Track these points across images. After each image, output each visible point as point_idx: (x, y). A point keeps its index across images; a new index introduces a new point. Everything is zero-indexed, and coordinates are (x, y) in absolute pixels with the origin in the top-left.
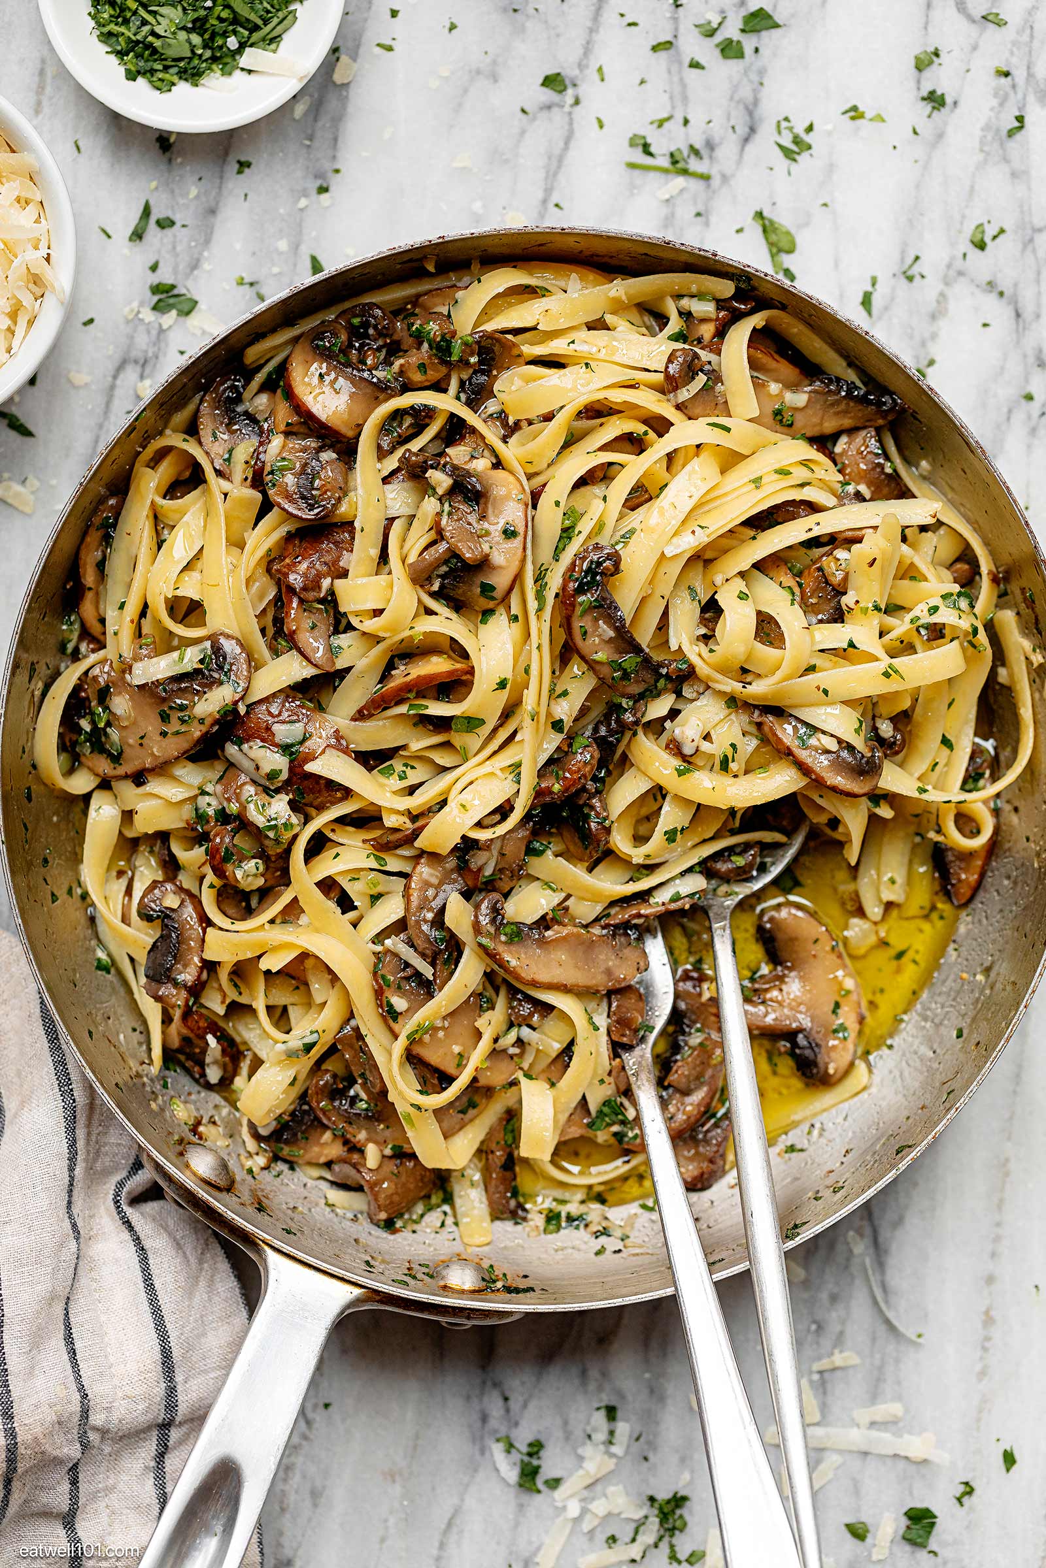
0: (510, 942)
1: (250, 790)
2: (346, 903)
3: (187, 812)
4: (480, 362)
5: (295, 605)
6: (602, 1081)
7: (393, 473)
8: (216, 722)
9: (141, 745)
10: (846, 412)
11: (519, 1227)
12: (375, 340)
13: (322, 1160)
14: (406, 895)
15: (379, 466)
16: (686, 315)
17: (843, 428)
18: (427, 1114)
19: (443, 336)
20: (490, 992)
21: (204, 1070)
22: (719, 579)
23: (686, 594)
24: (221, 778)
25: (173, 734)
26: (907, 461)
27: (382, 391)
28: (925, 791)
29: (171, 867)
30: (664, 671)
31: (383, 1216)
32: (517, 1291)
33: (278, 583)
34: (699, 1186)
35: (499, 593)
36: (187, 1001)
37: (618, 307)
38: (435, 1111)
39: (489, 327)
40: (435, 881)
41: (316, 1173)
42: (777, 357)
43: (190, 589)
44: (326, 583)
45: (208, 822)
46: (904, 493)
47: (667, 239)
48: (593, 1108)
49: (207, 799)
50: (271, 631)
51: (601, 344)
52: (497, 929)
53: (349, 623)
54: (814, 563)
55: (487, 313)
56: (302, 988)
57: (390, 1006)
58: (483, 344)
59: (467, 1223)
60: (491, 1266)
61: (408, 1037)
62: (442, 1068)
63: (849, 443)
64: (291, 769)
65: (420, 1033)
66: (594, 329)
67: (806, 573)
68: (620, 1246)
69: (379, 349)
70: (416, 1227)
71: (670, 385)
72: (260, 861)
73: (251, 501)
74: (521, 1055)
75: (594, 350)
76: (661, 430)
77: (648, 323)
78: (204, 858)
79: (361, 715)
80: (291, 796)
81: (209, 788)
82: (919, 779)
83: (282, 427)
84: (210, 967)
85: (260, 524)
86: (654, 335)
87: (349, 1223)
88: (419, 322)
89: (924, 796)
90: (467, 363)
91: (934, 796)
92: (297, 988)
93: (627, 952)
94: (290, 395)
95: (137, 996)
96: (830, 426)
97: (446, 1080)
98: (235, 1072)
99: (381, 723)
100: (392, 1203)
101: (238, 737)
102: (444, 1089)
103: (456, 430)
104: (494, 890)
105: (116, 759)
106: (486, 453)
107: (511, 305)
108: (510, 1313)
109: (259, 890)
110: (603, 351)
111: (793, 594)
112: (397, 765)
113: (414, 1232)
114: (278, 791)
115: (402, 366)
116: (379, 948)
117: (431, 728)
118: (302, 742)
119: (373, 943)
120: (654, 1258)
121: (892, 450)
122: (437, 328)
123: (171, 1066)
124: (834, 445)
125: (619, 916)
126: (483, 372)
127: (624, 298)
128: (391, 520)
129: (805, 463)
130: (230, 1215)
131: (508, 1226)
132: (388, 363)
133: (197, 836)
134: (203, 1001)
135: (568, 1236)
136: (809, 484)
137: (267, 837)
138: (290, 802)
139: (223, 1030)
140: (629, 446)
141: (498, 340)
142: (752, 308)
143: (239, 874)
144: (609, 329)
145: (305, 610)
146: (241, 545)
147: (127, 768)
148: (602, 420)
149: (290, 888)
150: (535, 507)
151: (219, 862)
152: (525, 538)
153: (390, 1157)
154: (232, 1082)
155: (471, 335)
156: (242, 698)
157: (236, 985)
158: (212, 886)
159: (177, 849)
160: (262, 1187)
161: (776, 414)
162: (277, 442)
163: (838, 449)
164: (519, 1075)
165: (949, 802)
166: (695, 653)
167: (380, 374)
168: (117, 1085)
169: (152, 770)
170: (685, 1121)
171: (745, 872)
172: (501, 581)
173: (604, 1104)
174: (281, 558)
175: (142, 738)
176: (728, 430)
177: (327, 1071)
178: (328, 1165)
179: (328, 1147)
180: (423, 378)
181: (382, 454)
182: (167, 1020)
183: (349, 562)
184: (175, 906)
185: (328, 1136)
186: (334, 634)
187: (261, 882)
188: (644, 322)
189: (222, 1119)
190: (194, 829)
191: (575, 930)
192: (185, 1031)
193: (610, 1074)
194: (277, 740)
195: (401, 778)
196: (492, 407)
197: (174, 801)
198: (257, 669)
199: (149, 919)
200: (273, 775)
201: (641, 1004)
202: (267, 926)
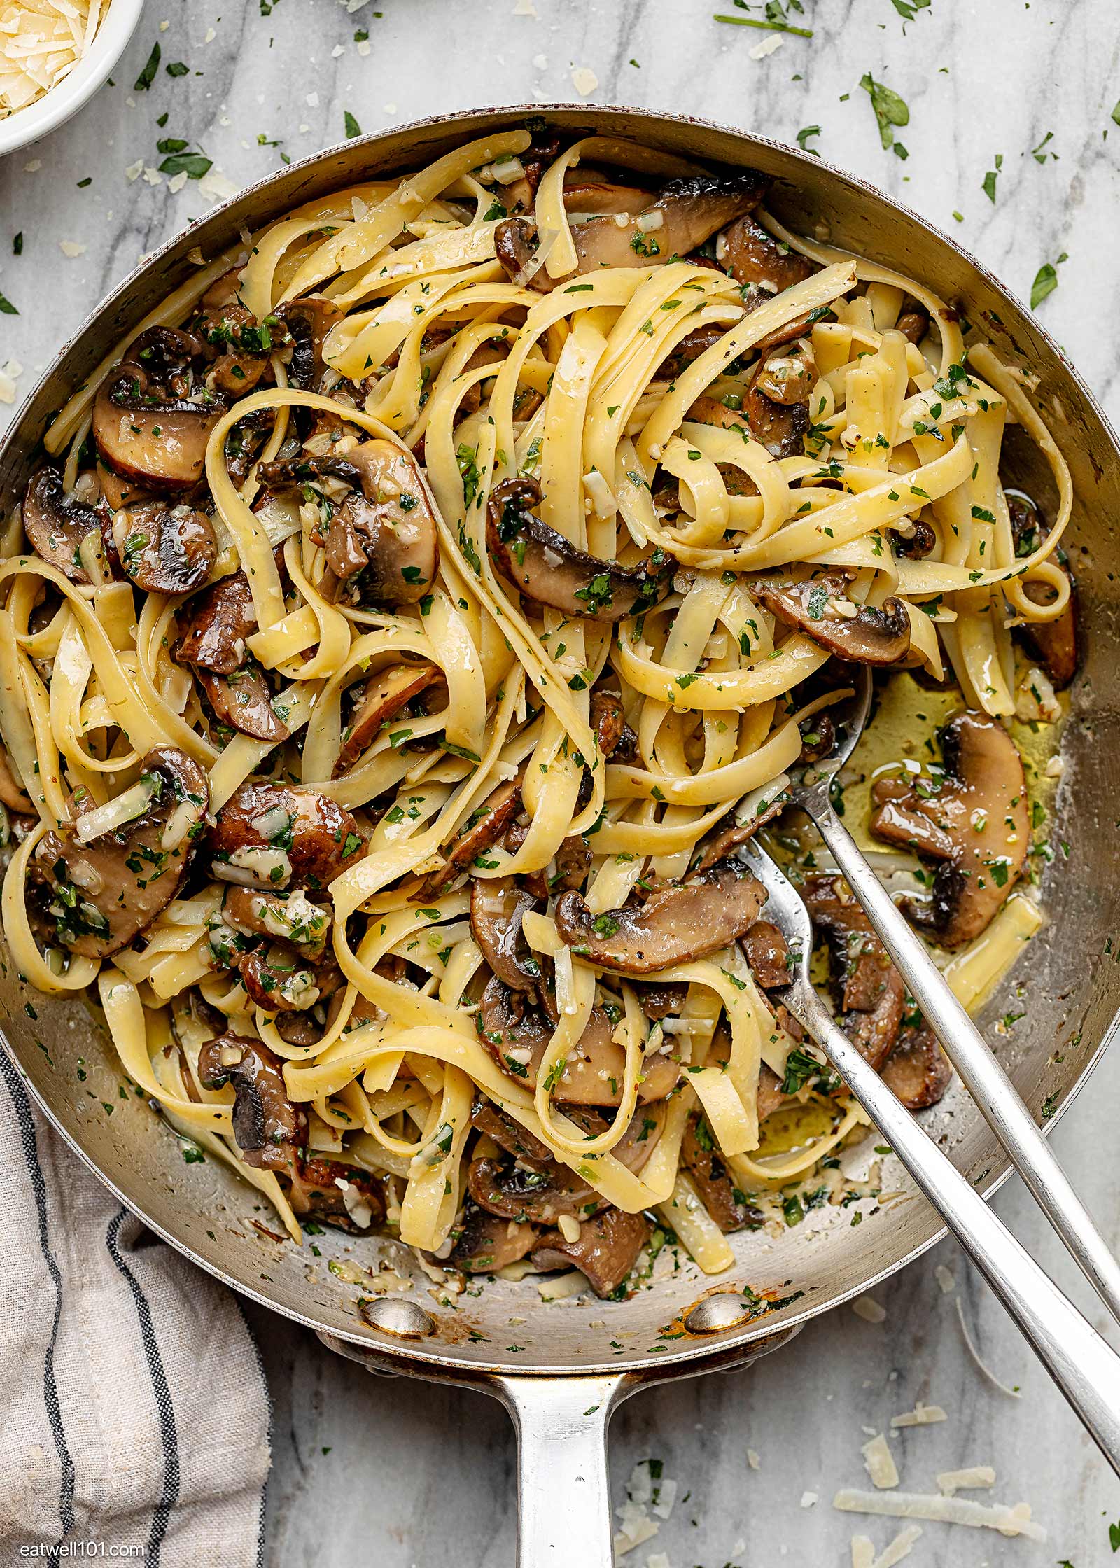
0: (608, 937)
1: (260, 901)
2: (418, 976)
3: (205, 954)
4: (296, 337)
5: (216, 684)
6: (774, 1039)
7: (258, 497)
8: (190, 847)
9: (124, 906)
10: (710, 211)
11: (759, 1233)
12: (175, 365)
13: (519, 1256)
14: (476, 937)
15: (239, 495)
16: (493, 187)
17: (715, 229)
18: (606, 1158)
19: (243, 328)
20: (613, 999)
21: (350, 1218)
22: (655, 450)
23: (627, 484)
24: (224, 903)
25: (153, 879)
26: (800, 234)
27: (206, 415)
28: (979, 576)
29: (217, 1021)
30: (642, 576)
31: (609, 1286)
32: (785, 1302)
33: (189, 668)
34: (930, 1100)
35: (426, 573)
36: (296, 1153)
37: (415, 211)
38: (612, 1152)
39: (289, 296)
40: (499, 908)
41: (519, 1272)
42: (608, 186)
43: (99, 717)
44: (238, 646)
45: (232, 956)
46: (813, 268)
47: (434, 116)
48: (779, 1070)
49: (221, 931)
50: (206, 724)
51: (416, 258)
52: (588, 929)
53: (283, 678)
54: (750, 387)
55: (279, 284)
56: (413, 1084)
57: (513, 1062)
58: (289, 318)
59: (703, 1253)
60: (747, 1288)
61: (546, 1087)
62: (599, 1102)
63: (729, 242)
64: (292, 860)
65: (556, 1076)
66: (403, 245)
67: (746, 402)
68: (874, 1203)
69: (184, 373)
70: (649, 1282)
71: (509, 269)
72: (304, 972)
73: (121, 596)
74: (677, 1050)
75: (410, 268)
76: (519, 320)
77: (458, 213)
78: (245, 995)
79: (340, 771)
80: (306, 888)
81: (217, 920)
82: (966, 566)
83: (120, 503)
84: (304, 1108)
85: (143, 615)
86: (467, 223)
87: (578, 1310)
88: (212, 325)
89: (980, 582)
90: (283, 345)
91: (990, 577)
92: (408, 1087)
93: (738, 889)
94: (112, 466)
95: (243, 1172)
96: (699, 234)
97: (608, 1113)
98: (384, 1206)
99: (366, 769)
100: (611, 1269)
101: (221, 851)
102: (611, 1124)
103: (304, 422)
104: (568, 889)
105: (105, 933)
106: (346, 430)
107: (303, 261)
108: (789, 1330)
109: (318, 1002)
110: (421, 265)
111: (742, 430)
112: (403, 803)
113: (650, 1288)
114: (290, 889)
115: (215, 379)
116: (474, 1008)
117: (422, 749)
118: (290, 826)
119: (465, 1004)
120: (916, 1201)
121: (779, 229)
122: (234, 322)
123: (313, 1229)
124: (714, 252)
125: (711, 854)
126: (303, 347)
127: (418, 198)
128: (280, 547)
129: (691, 285)
130: (444, 1360)
131: (746, 1238)
132: (200, 383)
133: (228, 976)
134: (314, 1146)
135: (816, 1219)
136: (704, 305)
137: (300, 944)
138: (308, 896)
139: (350, 1168)
140: (494, 354)
141: (303, 306)
142: (559, 147)
143: (289, 996)
144: (417, 239)
145: (229, 686)
146: (132, 646)
147: (120, 939)
148: (453, 339)
149: (349, 987)
150: (423, 464)
151: (260, 994)
152: (427, 501)
153: (589, 1221)
154: (385, 1217)
155: (272, 314)
156: (207, 810)
157: (341, 1114)
158: (267, 1022)
159: (212, 999)
160: (467, 1313)
161: (637, 247)
162: (120, 519)
163: (720, 255)
164: (684, 1071)
165: (1009, 576)
166: (667, 540)
167: (196, 398)
168: (263, 1276)
169: (147, 927)
170: (883, 1041)
171: (825, 749)
172: (422, 560)
173: (789, 1061)
174: (181, 641)
175: (121, 898)
176: (590, 288)
177: (480, 1160)
178: (527, 1257)
179: (518, 1240)
180: (244, 382)
181: (238, 481)
182: (285, 1183)
183: (254, 612)
184: (238, 1060)
185: (512, 1229)
186: (272, 697)
187: (315, 994)
188: (452, 213)
189: (393, 1260)
190: (220, 970)
191: (672, 893)
192: (309, 1187)
193: (778, 1027)
194: (263, 836)
195: (413, 817)
196: (330, 380)
197: (185, 949)
198: (208, 769)
199: (217, 1086)
200: (276, 875)
201: (778, 937)
202: (344, 1037)
